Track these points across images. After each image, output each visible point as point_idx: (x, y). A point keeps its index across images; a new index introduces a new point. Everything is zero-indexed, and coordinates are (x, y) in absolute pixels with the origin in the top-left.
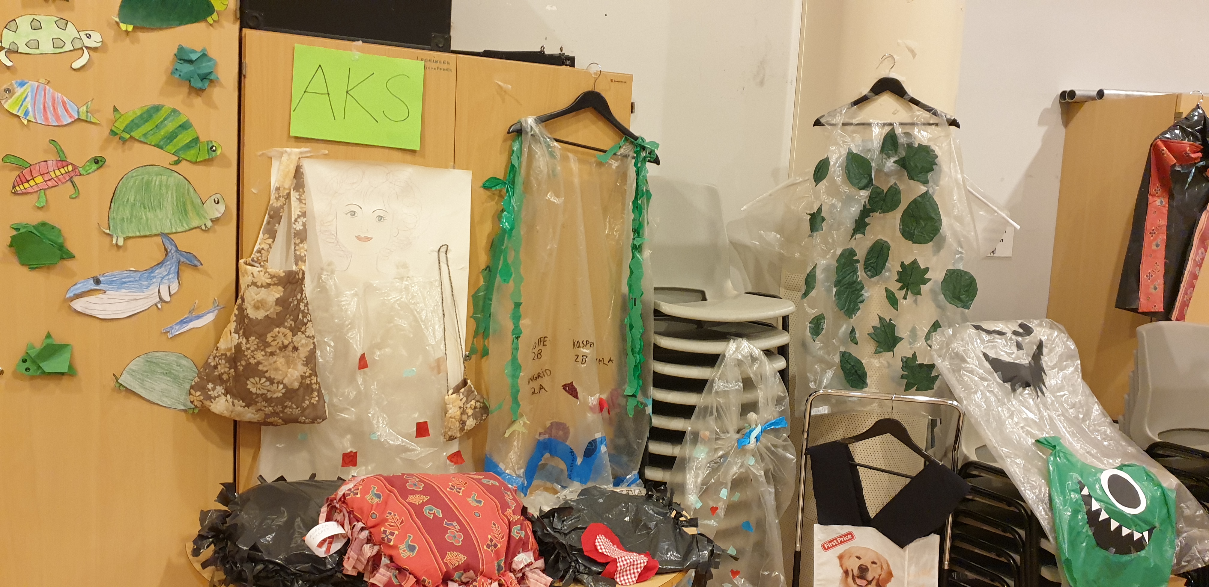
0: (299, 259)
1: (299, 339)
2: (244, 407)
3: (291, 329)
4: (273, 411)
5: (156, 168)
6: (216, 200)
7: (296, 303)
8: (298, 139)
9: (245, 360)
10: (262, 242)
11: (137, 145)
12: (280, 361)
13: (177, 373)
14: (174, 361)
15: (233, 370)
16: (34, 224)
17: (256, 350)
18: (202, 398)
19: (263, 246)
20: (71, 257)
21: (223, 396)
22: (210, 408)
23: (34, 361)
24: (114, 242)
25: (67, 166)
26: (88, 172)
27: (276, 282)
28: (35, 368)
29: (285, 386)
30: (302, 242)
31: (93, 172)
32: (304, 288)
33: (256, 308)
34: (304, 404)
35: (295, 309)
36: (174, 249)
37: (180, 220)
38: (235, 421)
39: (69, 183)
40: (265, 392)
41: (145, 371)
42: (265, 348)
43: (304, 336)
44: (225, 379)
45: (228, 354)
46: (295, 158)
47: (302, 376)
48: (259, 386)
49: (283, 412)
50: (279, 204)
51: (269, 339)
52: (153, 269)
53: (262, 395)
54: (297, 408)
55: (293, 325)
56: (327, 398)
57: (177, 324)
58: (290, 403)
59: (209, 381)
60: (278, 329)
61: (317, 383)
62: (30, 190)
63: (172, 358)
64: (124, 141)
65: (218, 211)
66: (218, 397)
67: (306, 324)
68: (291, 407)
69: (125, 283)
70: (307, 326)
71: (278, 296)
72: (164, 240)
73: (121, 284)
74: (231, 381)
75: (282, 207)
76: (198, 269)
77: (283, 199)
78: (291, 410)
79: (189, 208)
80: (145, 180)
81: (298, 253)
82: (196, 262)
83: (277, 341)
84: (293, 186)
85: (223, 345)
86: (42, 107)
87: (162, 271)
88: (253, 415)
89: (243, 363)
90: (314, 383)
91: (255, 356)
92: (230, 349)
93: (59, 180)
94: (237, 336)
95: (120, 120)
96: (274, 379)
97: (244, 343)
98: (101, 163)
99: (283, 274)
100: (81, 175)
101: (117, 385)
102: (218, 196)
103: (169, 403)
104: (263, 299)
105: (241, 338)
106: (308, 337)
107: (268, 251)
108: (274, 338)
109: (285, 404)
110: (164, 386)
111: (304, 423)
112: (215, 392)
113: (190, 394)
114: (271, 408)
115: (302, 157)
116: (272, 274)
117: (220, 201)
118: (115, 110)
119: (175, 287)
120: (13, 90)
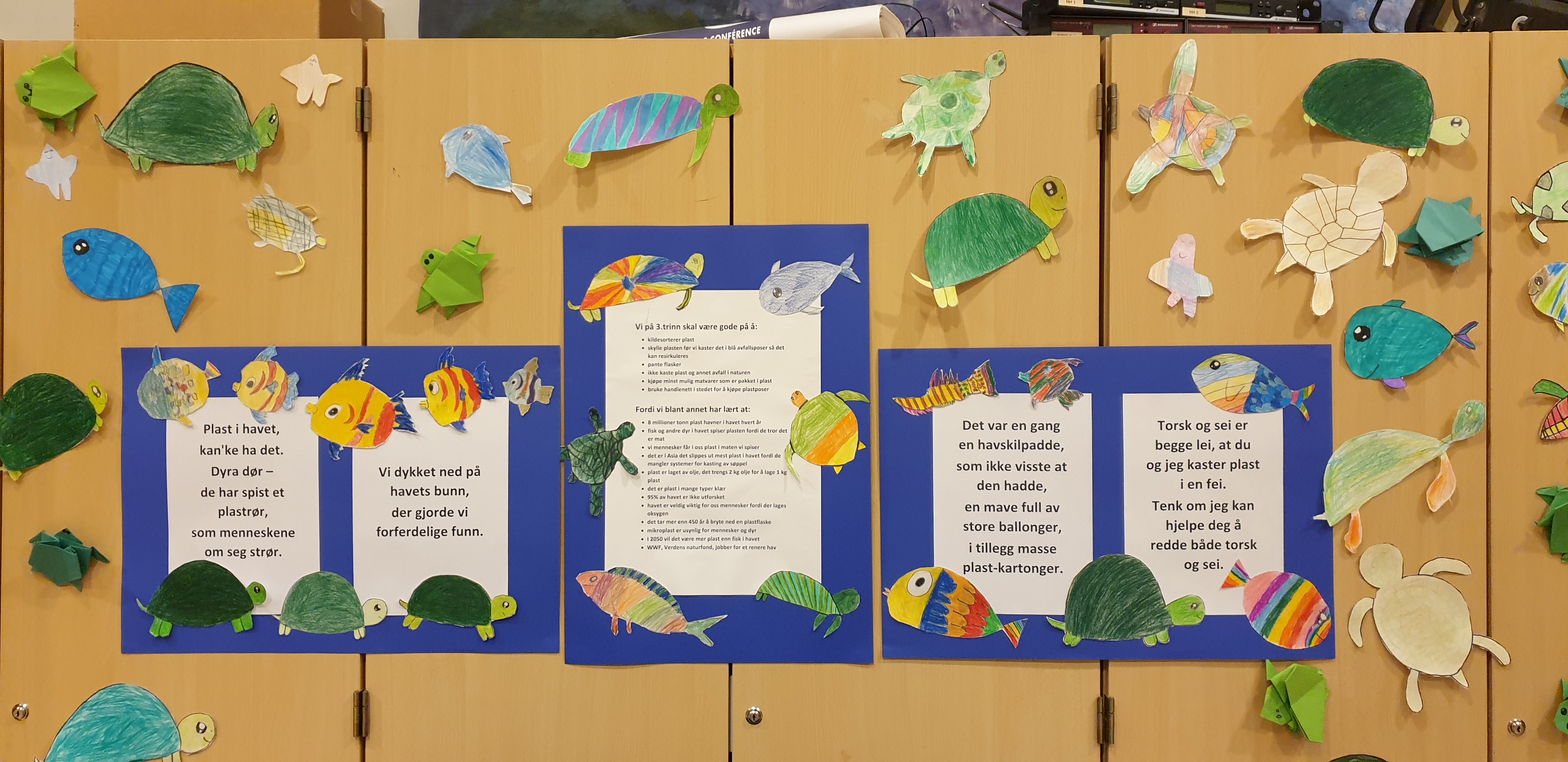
120: (1546, 279)
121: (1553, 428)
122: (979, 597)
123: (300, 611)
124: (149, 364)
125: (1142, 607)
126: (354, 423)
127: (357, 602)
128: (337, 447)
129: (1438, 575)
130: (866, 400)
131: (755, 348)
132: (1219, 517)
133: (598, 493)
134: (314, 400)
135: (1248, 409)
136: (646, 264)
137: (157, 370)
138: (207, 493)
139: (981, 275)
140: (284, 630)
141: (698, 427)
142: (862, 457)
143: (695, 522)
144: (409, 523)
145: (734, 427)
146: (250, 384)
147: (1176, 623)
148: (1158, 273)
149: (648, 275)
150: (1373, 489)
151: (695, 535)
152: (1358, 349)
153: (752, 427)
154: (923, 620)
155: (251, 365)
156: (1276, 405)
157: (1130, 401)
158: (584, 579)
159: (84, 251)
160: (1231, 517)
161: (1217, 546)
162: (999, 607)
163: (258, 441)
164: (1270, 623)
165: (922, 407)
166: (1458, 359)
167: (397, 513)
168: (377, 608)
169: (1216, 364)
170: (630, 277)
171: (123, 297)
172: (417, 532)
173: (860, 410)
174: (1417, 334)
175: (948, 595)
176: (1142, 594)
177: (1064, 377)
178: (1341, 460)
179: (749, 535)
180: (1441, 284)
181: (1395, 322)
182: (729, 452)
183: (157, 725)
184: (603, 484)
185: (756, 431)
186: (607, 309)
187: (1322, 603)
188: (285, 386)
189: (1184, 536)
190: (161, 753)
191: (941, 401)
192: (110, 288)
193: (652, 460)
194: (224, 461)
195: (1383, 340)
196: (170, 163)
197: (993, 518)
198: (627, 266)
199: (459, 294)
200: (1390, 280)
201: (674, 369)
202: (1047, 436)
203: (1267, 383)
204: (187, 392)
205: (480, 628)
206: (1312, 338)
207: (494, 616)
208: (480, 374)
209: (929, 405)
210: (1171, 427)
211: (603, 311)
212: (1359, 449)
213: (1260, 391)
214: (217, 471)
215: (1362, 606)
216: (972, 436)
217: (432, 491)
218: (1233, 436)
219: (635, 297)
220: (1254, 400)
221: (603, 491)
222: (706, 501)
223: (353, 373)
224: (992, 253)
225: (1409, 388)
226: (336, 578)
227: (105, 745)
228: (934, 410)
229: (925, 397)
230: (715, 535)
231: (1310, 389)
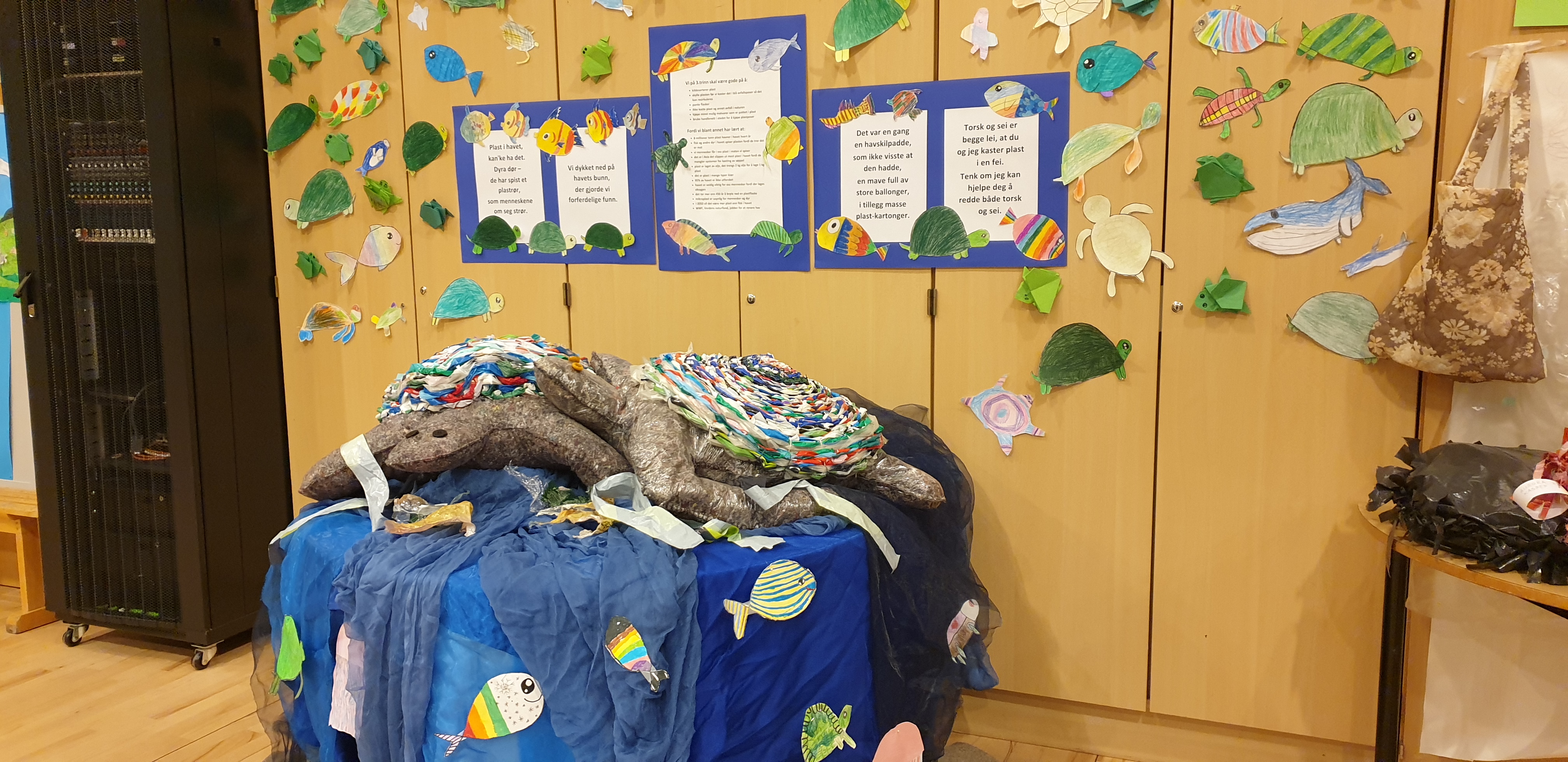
0: (1516, 179)
1: (1511, 275)
2: (1435, 355)
3: (1502, 262)
4: (1471, 362)
5: (1343, 87)
6: (1412, 116)
7: (1510, 230)
8: (1524, 29)
9: (1440, 298)
10: (1467, 160)
11: (1324, 63)
12: (1484, 301)
13: (1354, 317)
14: (1351, 303)
15: (1423, 313)
16: (1218, 156)
17: (1454, 286)
18: (1383, 344)
19: (1468, 166)
20: (1252, 189)
21: (1409, 343)
22: (1392, 356)
23: (1211, 297)
24: (1295, 171)
25: (1252, 93)
26: (1273, 97)
27: (1486, 203)
28: (1212, 304)
29: (1489, 332)
30: (1522, 158)
31: (1277, 97)
32: (1521, 214)
33: (1458, 234)
34: (1513, 357)
35: (1509, 238)
36: (1359, 175)
37: (1368, 143)
38: (1421, 373)
39: (1253, 111)
40: (1463, 338)
41: (1320, 314)
42: (1466, 284)
43: (1518, 273)
44: (1412, 323)
45: (1418, 294)
46: (1518, 55)
47: (1513, 321)
48: (1455, 330)
49: (1484, 364)
50: (1494, 113)
51: (1472, 273)
52: (1333, 200)
53: (1459, 341)
54: (1504, 361)
55: (1505, 257)
56: (1546, 354)
57: (1357, 262)
58: (1495, 354)
59: (1392, 325)
60: (1484, 261)
61: (1533, 332)
62: (1216, 122)
63: (1349, 300)
64: (1311, 60)
65: (1412, 129)
66: (1402, 343)
67: (1522, 258)
68: (1496, 359)
69: (1304, 216)
70: (1523, 261)
71: (1487, 220)
72: (1348, 166)
73: (1299, 217)
74: (1420, 325)
75: (1497, 117)
76: (1385, 199)
77: (1500, 107)
78: (1495, 363)
79: (1379, 127)
80: (1330, 102)
81: (1516, 172)
82: (1384, 190)
83: (1482, 276)
84: (1513, 90)
85: (1411, 284)
86: (1232, 34)
87: (1344, 202)
88: (1445, 366)
89: (1437, 301)
90: (1530, 332)
91: (1452, 293)
92: (1421, 288)
93: (1244, 109)
94: (1430, 271)
95: (1308, 37)
96: (1476, 322)
97: (1439, 278)
98: (1285, 87)
99: (1495, 193)
100: (1265, 102)
101: (1290, 326)
102: (1415, 111)
103: (1344, 350)
104: (1467, 224)
105: (1435, 272)
106: (1524, 274)
107: (1475, 172)
108: (1479, 272)
109: (1489, 355)
110: (1339, 331)
111: (1513, 380)
112: (1400, 338)
113: (1369, 340)
114: (1469, 359)
115: (1529, 53)
116: (1480, 193)
117: (1416, 117)
118: (1304, 26)
119: (1357, 220)
120: (1207, 21)
121: (1208, 118)
122: (864, 233)
123: (537, 241)
124: (464, 115)
125: (954, 237)
126: (555, 143)
127: (562, 237)
128: (549, 155)
129: (1131, 214)
130: (804, 120)
131: (747, 93)
132: (1000, 182)
133: (670, 179)
134: (537, 130)
135: (1017, 116)
136: (690, 46)
137: (468, 118)
138: (493, 181)
139: (865, 41)
140: (531, 251)
141: (719, 140)
142: (803, 154)
143: (719, 194)
144: (583, 195)
145: (737, 139)
146: (508, 123)
147: (973, 245)
148: (967, 34)
149: (692, 53)
150: (1093, 162)
151: (719, 201)
152: (1086, 74)
153: (746, 139)
154: (836, 247)
155: (508, 113)
156: (1034, 112)
157: (949, 114)
158: (665, 225)
159: (434, 56)
160: (1006, 182)
161: (998, 200)
162: (875, 239)
163: (514, 153)
164: (1028, 245)
165: (835, 124)
166: (1150, 76)
167: (578, 190)
168: (571, 240)
169: (999, 88)
170: (682, 55)
171: (452, 80)
172: (587, 200)
173: (801, 127)
174: (1123, 63)
175: (848, 232)
176: (953, 229)
177: (912, 101)
178: (1074, 145)
179: (747, 201)
180: (1140, 28)
181: (1110, 55)
182: (735, 154)
183: (479, 298)
184: (673, 173)
185: (748, 141)
186: (671, 74)
187: (1060, 233)
188: (524, 123)
189: (978, 194)
190: (482, 312)
191: (845, 119)
192: (446, 76)
193: (697, 160)
194: (499, 164)
195: (1103, 67)
196: (468, 7)
197: (872, 187)
198: (681, 48)
199: (599, 69)
200: (1108, 28)
201: (706, 107)
202: (902, 137)
203: (1029, 98)
204: (482, 128)
205: (619, 251)
206: (1058, 68)
207: (625, 245)
208: (612, 114)
209: (839, 122)
210: (971, 128)
211: (669, 74)
212: (1085, 137)
213: (1025, 103)
214: (497, 170)
215: (1084, 234)
216: (862, 139)
217: (593, 178)
218: (1008, 132)
219: (685, 66)
220: (1021, 109)
221: (673, 177)
222: (724, 182)
223: (553, 115)
224: (873, 27)
225: (1118, 96)
226: (553, 225)
227: (458, 307)
228: (842, 125)
229: (837, 117)
230: (729, 201)
231: (1056, 100)
